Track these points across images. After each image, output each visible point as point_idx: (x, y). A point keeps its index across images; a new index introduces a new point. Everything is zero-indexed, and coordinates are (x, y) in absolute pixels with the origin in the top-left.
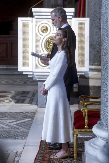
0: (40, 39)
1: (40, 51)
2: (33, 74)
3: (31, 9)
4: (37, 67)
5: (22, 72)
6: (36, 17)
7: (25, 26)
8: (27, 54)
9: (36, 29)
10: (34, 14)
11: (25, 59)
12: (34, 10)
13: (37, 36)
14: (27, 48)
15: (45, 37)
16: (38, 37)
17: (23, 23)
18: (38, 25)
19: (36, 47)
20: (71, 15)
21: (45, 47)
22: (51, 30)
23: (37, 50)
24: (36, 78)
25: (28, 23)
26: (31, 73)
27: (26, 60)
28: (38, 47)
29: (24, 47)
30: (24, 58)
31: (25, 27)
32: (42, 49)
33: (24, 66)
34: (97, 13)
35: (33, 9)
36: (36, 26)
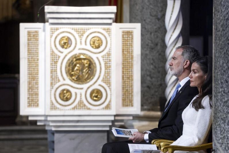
0: (57, 58)
1: (57, 79)
2: (46, 121)
3: (43, 9)
4: (53, 107)
5: (27, 117)
6: (51, 21)
7: (32, 38)
8: (36, 86)
9: (51, 42)
10: (48, 16)
11: (32, 95)
12: (48, 9)
13: (52, 53)
14: (36, 76)
15: (66, 56)
16: (55, 56)
17: (29, 33)
18: (54, 36)
19: (51, 72)
20: (110, 18)
21: (66, 73)
22: (76, 44)
23: (53, 77)
24: (52, 126)
25: (36, 32)
26: (43, 118)
27: (34, 96)
28: (55, 73)
29: (29, 74)
30: (30, 92)
31: (32, 40)
32: (62, 75)
33: (30, 105)
34: (146, 23)
35: (46, 7)
36: (51, 36)
